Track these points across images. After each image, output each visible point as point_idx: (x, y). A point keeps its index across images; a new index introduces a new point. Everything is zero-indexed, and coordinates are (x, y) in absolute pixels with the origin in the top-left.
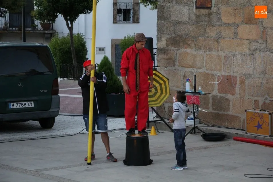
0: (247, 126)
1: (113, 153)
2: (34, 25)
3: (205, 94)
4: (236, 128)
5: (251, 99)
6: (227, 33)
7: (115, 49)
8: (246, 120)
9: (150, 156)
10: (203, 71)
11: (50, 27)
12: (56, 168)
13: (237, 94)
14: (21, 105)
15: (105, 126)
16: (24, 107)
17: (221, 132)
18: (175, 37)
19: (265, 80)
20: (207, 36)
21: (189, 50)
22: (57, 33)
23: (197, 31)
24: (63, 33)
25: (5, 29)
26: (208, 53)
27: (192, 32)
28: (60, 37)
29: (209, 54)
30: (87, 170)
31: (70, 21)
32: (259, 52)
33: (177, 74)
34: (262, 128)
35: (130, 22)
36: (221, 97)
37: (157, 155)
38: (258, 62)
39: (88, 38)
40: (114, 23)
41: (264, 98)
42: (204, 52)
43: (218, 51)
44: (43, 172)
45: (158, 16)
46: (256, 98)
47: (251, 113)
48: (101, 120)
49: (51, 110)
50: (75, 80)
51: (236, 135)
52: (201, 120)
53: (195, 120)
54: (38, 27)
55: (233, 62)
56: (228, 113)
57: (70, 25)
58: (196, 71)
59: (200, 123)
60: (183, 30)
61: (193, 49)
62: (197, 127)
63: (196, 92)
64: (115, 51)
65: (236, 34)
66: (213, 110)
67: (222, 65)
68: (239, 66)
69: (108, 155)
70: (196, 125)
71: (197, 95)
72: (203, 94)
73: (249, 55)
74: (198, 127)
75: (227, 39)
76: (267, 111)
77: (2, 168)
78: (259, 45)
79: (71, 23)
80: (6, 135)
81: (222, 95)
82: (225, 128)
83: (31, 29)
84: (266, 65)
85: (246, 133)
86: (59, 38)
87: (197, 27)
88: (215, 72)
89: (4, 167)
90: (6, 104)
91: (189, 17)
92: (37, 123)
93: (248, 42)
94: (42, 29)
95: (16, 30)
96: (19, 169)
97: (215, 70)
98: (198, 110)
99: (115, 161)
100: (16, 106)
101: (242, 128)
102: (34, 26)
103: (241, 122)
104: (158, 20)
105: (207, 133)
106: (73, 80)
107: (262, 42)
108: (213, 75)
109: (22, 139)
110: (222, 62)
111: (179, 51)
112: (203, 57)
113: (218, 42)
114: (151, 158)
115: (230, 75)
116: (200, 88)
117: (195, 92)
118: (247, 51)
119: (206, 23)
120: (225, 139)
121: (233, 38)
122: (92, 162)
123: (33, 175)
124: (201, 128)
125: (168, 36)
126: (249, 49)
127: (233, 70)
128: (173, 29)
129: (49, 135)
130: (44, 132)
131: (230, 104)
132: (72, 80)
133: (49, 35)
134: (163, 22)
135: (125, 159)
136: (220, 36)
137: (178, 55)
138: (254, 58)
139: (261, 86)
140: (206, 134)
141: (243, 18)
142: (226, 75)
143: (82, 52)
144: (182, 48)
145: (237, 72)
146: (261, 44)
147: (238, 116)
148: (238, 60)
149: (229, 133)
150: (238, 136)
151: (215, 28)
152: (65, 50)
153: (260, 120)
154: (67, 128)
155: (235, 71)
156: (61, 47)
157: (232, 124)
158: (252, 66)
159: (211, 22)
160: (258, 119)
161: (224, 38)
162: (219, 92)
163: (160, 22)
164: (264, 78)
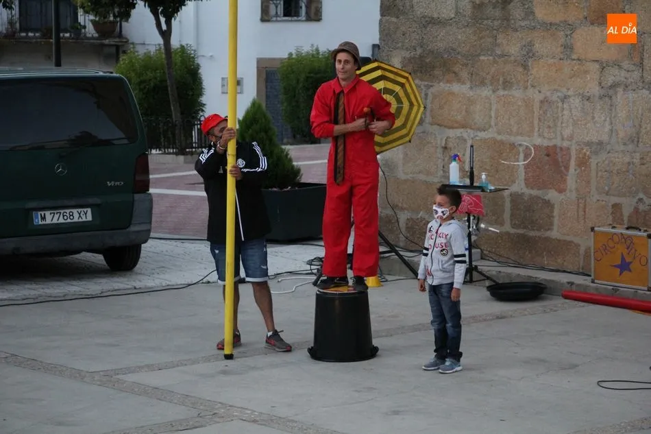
0: (595, 267)
1: (283, 331)
2: (76, 25)
3: (497, 190)
4: (569, 271)
5: (603, 201)
6: (545, 46)
7: (267, 82)
8: (592, 251)
9: (373, 336)
10: (490, 135)
11: (114, 31)
12: (150, 367)
13: (571, 191)
14: (62, 216)
15: (263, 267)
16: (69, 220)
17: (533, 280)
18: (423, 56)
19: (638, 156)
20: (499, 52)
21: (456, 88)
22: (133, 43)
23: (475, 41)
24: (144, 44)
25: (10, 35)
26: (501, 92)
27: (463, 45)
28: (140, 53)
29: (503, 96)
30: (224, 373)
31: (164, 16)
32: (624, 90)
33: (428, 143)
34: (630, 271)
35: (300, 18)
36: (532, 198)
37: (386, 336)
38: (622, 114)
39: (203, 56)
40: (263, 20)
41: (635, 200)
42: (491, 92)
43: (527, 88)
44: (120, 377)
45: (381, 7)
46: (615, 200)
47: (603, 233)
48: (254, 253)
49: (133, 228)
50: (177, 154)
51: (569, 286)
52: (485, 252)
53: (473, 251)
54: (87, 30)
55: (560, 115)
56: (548, 234)
57: (164, 27)
58: (472, 136)
59: (482, 258)
60: (441, 39)
61: (465, 84)
62: (476, 267)
63: (475, 184)
64: (266, 88)
65: (568, 48)
66: (513, 228)
67: (536, 122)
68: (575, 123)
69: (270, 336)
70: (474, 263)
71: (478, 192)
72: (490, 190)
73: (601, 98)
74: (479, 267)
75: (547, 60)
76: (643, 229)
77: (24, 368)
78: (623, 73)
79: (166, 22)
80: (27, 286)
81: (534, 192)
82: (543, 269)
83: (71, 35)
84: (641, 122)
85: (593, 282)
86: (138, 55)
87: (475, 31)
88: (518, 140)
89: (28, 365)
90: (28, 214)
91: (457, 7)
92: (99, 259)
93: (597, 66)
94: (96, 35)
95: (34, 37)
96: (64, 369)
97: (518, 134)
98: (478, 229)
99: (288, 349)
100: (51, 218)
101: (583, 269)
102: (77, 28)
103: (579, 254)
104: (382, 15)
105: (500, 282)
106: (173, 153)
107: (632, 67)
108: (513, 146)
109: (64, 296)
110: (536, 114)
111: (431, 88)
112: (491, 104)
113: (525, 69)
114: (375, 342)
115: (555, 146)
116: (484, 177)
117: (471, 186)
118: (595, 90)
119: (496, 23)
120: (543, 295)
121: (562, 57)
122: (235, 353)
123: (98, 383)
124: (486, 270)
125: (407, 55)
126: (600, 84)
127: (561, 133)
128: (417, 37)
129: (129, 287)
130: (116, 279)
131: (555, 214)
132: (170, 153)
133: (113, 50)
134: (394, 19)
135: (313, 345)
136: (529, 54)
137: (430, 97)
138: (611, 106)
139: (628, 171)
140: (497, 284)
141: (586, 9)
142: (545, 145)
143: (192, 89)
144: (440, 81)
145: (571, 138)
146: (628, 71)
147: (571, 242)
148: (573, 110)
149: (553, 281)
150: (574, 288)
151: (518, 33)
152: (152, 84)
153: (625, 252)
154: (168, 270)
155: (565, 137)
156: (141, 78)
157: (559, 260)
158: (607, 124)
159: (508, 20)
160: (621, 249)
161: (541, 57)
162: (527, 185)
163: (387, 21)
164: (635, 152)
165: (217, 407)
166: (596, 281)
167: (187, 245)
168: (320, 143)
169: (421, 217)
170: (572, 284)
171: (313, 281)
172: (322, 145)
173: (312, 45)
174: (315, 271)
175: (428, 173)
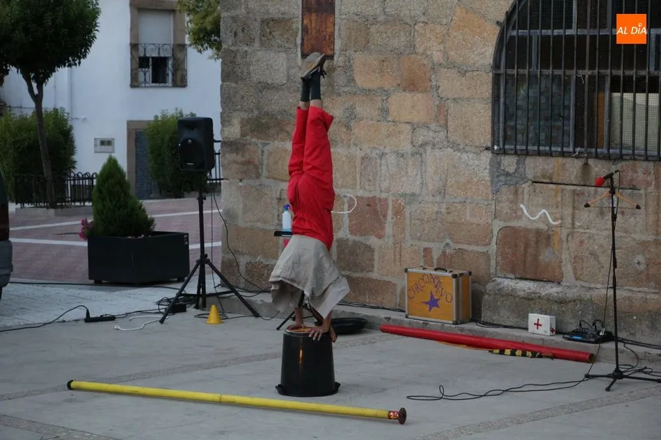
0: (408, 304)
4: (387, 307)
5: (416, 245)
6: (365, 109)
7: (136, 142)
8: (406, 290)
13: (388, 237)
17: (355, 316)
18: (259, 117)
19: (444, 206)
22: (10, 107)
24: (21, 107)
28: (15, 115)
30: (70, 401)
31: (36, 82)
32: (432, 148)
33: (265, 194)
34: (438, 306)
35: (167, 84)
36: (355, 243)
37: (222, 366)
38: (431, 169)
39: (77, 119)
40: (132, 86)
41: (443, 245)
43: (349, 146)
45: (222, 74)
46: (426, 245)
47: (415, 273)
50: (47, 207)
51: (386, 321)
55: (379, 170)
56: (369, 275)
57: (36, 91)
60: (275, 103)
64: (136, 147)
65: (385, 111)
67: (358, 176)
68: (391, 177)
73: (413, 155)
75: (367, 122)
76: (448, 270)
78: (431, 134)
79: (38, 87)
81: (358, 238)
82: (364, 306)
84: (447, 176)
85: (407, 317)
86: (14, 117)
88: (343, 192)
91: (288, 74)
93: (409, 127)
97: (342, 186)
101: (399, 305)
103: (396, 293)
104: (223, 80)
106: (44, 207)
107: (438, 129)
110: (358, 169)
111: (267, 146)
113: (348, 129)
115: (374, 197)
118: (407, 148)
120: (364, 329)
121: (379, 119)
125: (245, 115)
126: (412, 142)
127: (380, 186)
128: (254, 101)
131: (375, 258)
132: (41, 207)
134: (233, 85)
136: (351, 116)
137: (266, 153)
138: (422, 162)
139: (436, 220)
141: (398, 78)
142: (366, 196)
143: (65, 149)
144: (274, 139)
145: (388, 191)
146: (435, 132)
147: (390, 282)
148: (390, 166)
149: (373, 317)
150: (391, 323)
151: (342, 98)
152: (27, 144)
153: (434, 290)
154: (28, 311)
155: (383, 189)
156: (16, 139)
157: (379, 299)
158: (419, 177)
159: (333, 86)
160: (430, 288)
161: (362, 119)
162: (352, 232)
163: (227, 86)
164: (442, 203)
165: (58, 431)
166: (409, 316)
167: (48, 289)
168: (183, 197)
169: (259, 261)
170: (389, 319)
171: (160, 319)
172: (185, 199)
173: (176, 109)
174: (163, 311)
175: (265, 222)
